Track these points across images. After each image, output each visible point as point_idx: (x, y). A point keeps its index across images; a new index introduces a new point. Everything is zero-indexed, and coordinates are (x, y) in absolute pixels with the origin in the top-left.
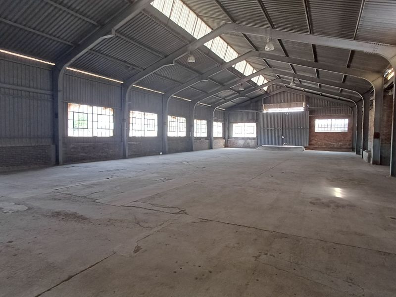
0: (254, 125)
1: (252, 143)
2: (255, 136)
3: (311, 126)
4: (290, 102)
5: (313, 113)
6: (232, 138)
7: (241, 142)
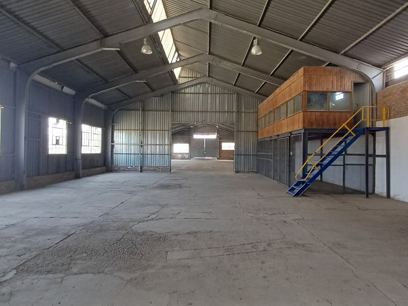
0: (188, 145)
1: (187, 156)
2: (188, 152)
3: (220, 147)
4: (208, 132)
5: (221, 139)
6: (174, 153)
7: (180, 156)
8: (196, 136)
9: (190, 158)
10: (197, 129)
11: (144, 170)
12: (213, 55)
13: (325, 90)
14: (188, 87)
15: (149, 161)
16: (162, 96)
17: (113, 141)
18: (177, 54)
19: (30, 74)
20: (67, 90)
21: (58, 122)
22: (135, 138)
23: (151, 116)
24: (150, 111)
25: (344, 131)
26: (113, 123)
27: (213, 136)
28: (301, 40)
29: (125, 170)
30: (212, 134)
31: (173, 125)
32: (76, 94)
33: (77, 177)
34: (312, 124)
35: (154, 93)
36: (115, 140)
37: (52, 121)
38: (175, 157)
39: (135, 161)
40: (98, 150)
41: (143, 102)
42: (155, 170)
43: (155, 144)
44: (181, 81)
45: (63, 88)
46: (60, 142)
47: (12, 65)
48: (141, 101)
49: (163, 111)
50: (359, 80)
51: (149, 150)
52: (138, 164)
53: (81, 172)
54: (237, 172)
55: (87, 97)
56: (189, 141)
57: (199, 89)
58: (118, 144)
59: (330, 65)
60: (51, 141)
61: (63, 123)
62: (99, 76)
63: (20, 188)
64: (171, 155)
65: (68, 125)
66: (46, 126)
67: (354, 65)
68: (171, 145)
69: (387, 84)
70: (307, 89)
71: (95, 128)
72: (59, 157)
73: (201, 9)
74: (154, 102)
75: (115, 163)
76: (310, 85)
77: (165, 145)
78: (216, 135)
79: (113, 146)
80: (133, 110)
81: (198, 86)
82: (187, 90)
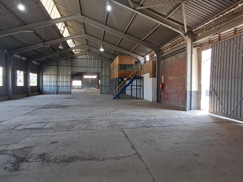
0: (81, 81)
1: (80, 87)
2: (81, 85)
3: (98, 82)
5: (99, 78)
6: (73, 86)
7: (76, 87)
8: (85, 77)
9: (82, 88)
10: (85, 73)
11: (58, 93)
12: (88, 45)
13: (126, 64)
14: (79, 56)
15: (61, 89)
16: (66, 59)
17: (42, 80)
18: (73, 42)
19: (13, 55)
20: (23, 58)
21: (20, 72)
22: (53, 78)
23: (61, 68)
24: (61, 66)
25: (130, 78)
26: (42, 71)
27: (95, 77)
28: (117, 46)
29: (49, 93)
30: (94, 76)
31: (72, 73)
32: (27, 59)
33: (28, 96)
34: (121, 75)
35: (63, 58)
36: (43, 79)
37: (18, 72)
38: (73, 88)
39: (53, 89)
40: (36, 84)
41: (57, 62)
42: (64, 93)
43: (63, 81)
44: (76, 53)
45: (22, 57)
46: (21, 81)
47: (5, 51)
48: (56, 62)
49: (67, 66)
50: (137, 61)
51: (60, 84)
52: (55, 90)
53: (30, 94)
54: (101, 94)
55: (32, 61)
56: (81, 79)
57: (84, 57)
58: (45, 81)
59: (128, 55)
60: (18, 80)
61: (22, 73)
62: (39, 53)
63: (10, 99)
64: (71, 87)
65: (24, 73)
66: (17, 74)
67: (135, 55)
68: (71, 82)
69: (145, 62)
70: (120, 63)
71: (34, 74)
72: (21, 87)
73: (82, 33)
74: (63, 62)
75: (44, 90)
76: (121, 62)
77: (68, 82)
78: (96, 76)
79: (42, 83)
80: (52, 66)
81: (84, 55)
82: (78, 57)
